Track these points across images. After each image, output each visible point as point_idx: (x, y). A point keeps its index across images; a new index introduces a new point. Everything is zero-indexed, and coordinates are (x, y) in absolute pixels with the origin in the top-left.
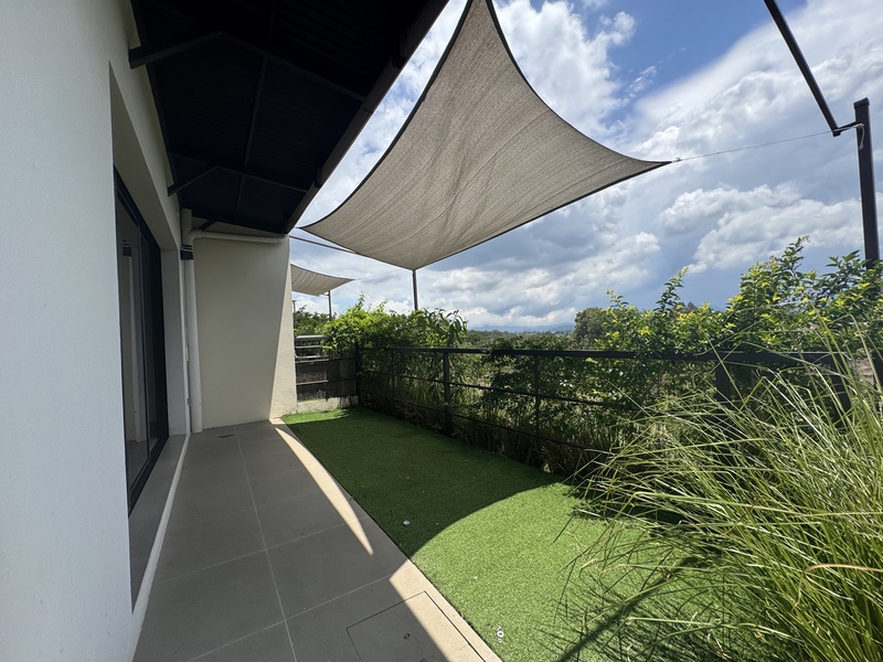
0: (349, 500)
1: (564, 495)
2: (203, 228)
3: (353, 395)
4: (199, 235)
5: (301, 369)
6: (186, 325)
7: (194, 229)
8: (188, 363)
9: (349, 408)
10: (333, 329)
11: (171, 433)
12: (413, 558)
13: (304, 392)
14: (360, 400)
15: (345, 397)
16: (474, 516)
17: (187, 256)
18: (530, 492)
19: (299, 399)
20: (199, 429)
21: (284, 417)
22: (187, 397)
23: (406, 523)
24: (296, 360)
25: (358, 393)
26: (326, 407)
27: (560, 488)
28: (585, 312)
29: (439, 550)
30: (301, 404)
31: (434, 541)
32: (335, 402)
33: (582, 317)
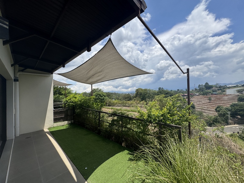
0: (69, 161)
1: (127, 154)
2: (22, 71)
3: (72, 120)
4: (21, 73)
5: (55, 113)
6: (15, 102)
7: (19, 71)
8: (15, 114)
9: (70, 124)
10: (66, 101)
11: (7, 139)
12: (87, 180)
13: (56, 120)
14: (74, 121)
15: (69, 121)
16: (104, 163)
17: (16, 80)
18: (119, 154)
19: (54, 122)
20: (18, 135)
21: (49, 129)
22: (14, 125)
23: (86, 168)
24: (54, 110)
25: (73, 119)
26: (63, 125)
27: (126, 152)
28: (138, 89)
29: (95, 177)
30: (55, 124)
31: (93, 174)
32: (66, 122)
33: (137, 90)
